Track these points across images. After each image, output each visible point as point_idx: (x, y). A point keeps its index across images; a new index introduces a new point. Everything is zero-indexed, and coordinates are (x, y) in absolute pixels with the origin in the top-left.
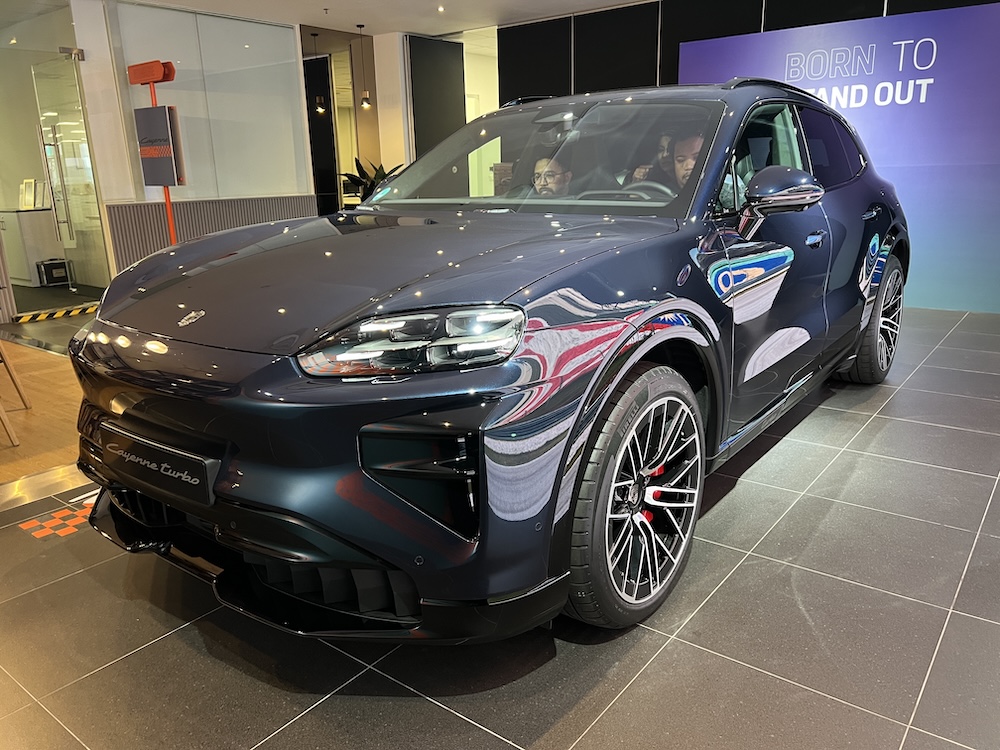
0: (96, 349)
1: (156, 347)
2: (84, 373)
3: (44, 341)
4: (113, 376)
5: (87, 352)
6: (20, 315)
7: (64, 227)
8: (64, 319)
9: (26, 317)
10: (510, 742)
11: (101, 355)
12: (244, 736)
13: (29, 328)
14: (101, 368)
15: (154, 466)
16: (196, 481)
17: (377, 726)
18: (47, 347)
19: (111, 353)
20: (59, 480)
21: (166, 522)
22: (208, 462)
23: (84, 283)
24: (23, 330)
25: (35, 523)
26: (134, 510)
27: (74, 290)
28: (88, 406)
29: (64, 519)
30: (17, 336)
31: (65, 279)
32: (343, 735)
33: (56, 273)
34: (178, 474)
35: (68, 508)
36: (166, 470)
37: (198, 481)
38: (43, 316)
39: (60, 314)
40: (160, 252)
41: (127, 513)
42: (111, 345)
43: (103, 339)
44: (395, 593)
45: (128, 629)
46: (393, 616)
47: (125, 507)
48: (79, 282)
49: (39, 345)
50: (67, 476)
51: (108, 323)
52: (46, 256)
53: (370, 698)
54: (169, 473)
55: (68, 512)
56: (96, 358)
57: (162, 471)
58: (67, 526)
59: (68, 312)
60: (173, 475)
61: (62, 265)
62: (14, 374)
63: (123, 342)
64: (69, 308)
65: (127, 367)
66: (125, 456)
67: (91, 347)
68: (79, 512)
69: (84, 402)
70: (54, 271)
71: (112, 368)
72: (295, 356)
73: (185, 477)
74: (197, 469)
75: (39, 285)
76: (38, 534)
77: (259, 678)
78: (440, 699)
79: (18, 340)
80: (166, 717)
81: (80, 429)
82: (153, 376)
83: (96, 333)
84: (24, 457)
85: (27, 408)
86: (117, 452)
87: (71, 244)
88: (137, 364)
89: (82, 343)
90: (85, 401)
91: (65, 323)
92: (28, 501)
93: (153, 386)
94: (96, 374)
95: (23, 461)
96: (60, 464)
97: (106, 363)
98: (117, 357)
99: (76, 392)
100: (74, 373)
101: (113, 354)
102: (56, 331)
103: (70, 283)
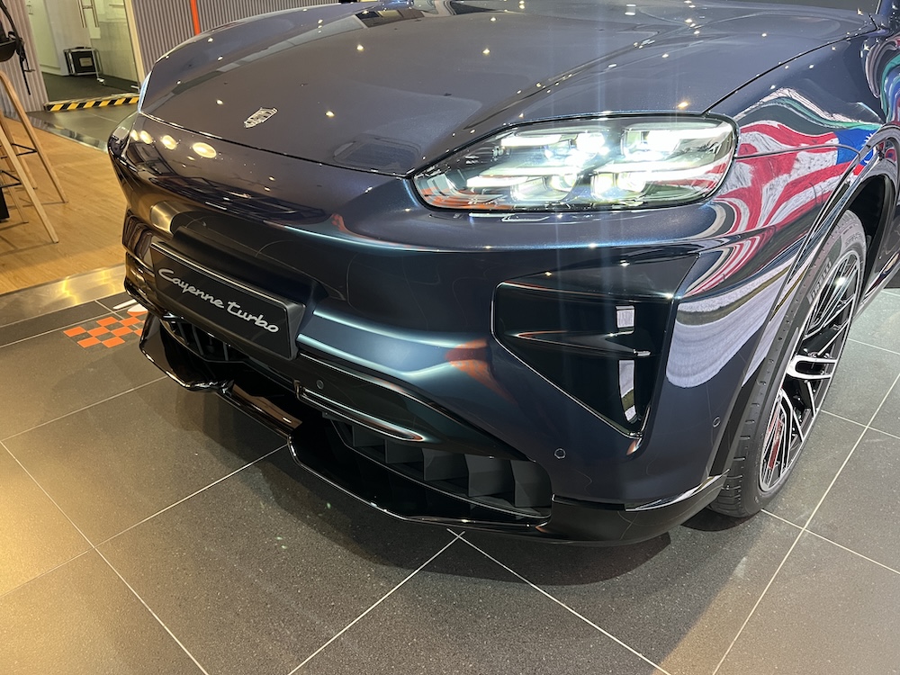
0: (140, 149)
1: (204, 150)
2: (125, 176)
3: (76, 132)
4: (157, 183)
5: (129, 153)
6: (51, 103)
7: (89, 12)
8: (94, 110)
9: (57, 106)
10: (640, 655)
11: (144, 157)
12: (329, 615)
13: (61, 117)
14: (145, 174)
15: (218, 303)
16: (273, 328)
17: (480, 617)
18: (79, 138)
19: (155, 155)
20: (103, 283)
21: (227, 359)
22: (290, 307)
23: (111, 75)
24: (55, 119)
25: (79, 330)
26: (190, 339)
27: (102, 81)
28: (133, 220)
29: (108, 327)
30: (50, 125)
31: (92, 68)
32: (441, 625)
33: (84, 62)
34: (251, 317)
35: (113, 315)
36: (234, 309)
37: (277, 329)
38: (73, 106)
39: (90, 104)
40: (187, 42)
41: (181, 341)
42: (156, 147)
43: (146, 137)
44: (516, 482)
45: (186, 465)
46: (508, 505)
47: (177, 333)
48: (105, 73)
49: (71, 135)
50: (110, 279)
51: (152, 117)
52: (73, 45)
53: (465, 579)
54: (238, 314)
55: (112, 321)
56: (140, 160)
57: (229, 310)
58: (112, 336)
59: (97, 103)
60: (244, 317)
61: (88, 54)
62: (49, 164)
63: (168, 142)
64: (98, 99)
65: (173, 173)
66: (182, 285)
67: (134, 147)
68: (124, 321)
69: (128, 215)
70: (81, 60)
71: (156, 173)
72: (410, 177)
73: (259, 321)
74: (274, 314)
75: (67, 74)
76: (84, 343)
77: (336, 540)
78: (546, 587)
79: (51, 130)
80: (238, 580)
81: (125, 244)
82: (199, 185)
83: (138, 131)
84: (65, 255)
85: (64, 202)
86: (173, 280)
87: (95, 33)
88: (184, 170)
89: (124, 142)
90: (129, 213)
91: (94, 114)
92: (77, 303)
93: (202, 197)
94: (138, 180)
95: (64, 261)
96: (102, 266)
97: (150, 166)
98: (162, 161)
99: (118, 200)
100: (114, 175)
101: (158, 157)
102: (87, 122)
103: (97, 73)
